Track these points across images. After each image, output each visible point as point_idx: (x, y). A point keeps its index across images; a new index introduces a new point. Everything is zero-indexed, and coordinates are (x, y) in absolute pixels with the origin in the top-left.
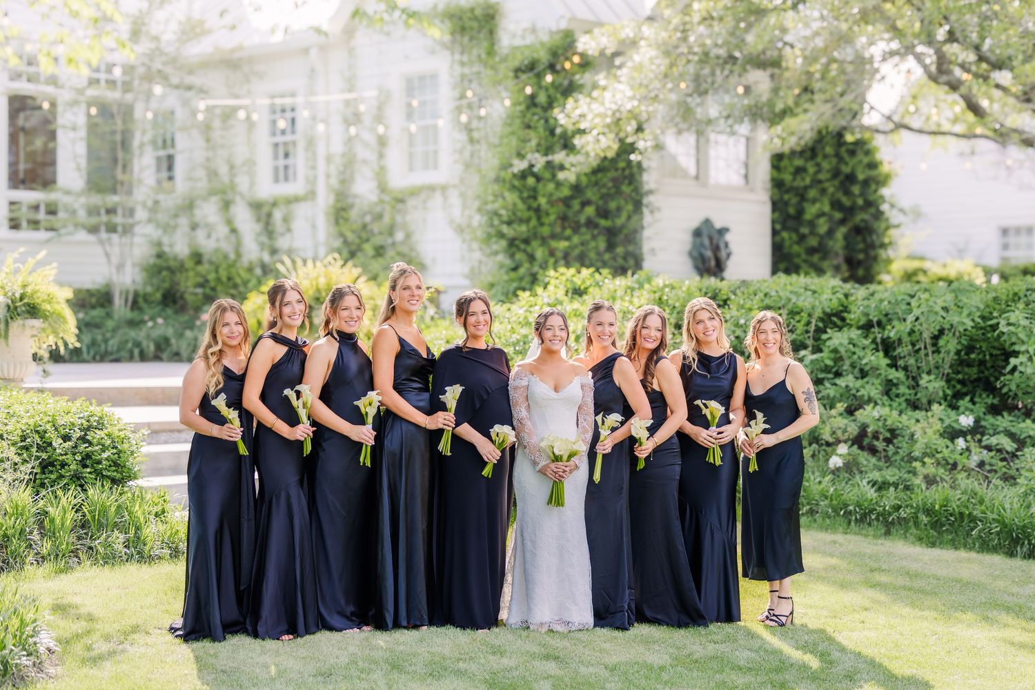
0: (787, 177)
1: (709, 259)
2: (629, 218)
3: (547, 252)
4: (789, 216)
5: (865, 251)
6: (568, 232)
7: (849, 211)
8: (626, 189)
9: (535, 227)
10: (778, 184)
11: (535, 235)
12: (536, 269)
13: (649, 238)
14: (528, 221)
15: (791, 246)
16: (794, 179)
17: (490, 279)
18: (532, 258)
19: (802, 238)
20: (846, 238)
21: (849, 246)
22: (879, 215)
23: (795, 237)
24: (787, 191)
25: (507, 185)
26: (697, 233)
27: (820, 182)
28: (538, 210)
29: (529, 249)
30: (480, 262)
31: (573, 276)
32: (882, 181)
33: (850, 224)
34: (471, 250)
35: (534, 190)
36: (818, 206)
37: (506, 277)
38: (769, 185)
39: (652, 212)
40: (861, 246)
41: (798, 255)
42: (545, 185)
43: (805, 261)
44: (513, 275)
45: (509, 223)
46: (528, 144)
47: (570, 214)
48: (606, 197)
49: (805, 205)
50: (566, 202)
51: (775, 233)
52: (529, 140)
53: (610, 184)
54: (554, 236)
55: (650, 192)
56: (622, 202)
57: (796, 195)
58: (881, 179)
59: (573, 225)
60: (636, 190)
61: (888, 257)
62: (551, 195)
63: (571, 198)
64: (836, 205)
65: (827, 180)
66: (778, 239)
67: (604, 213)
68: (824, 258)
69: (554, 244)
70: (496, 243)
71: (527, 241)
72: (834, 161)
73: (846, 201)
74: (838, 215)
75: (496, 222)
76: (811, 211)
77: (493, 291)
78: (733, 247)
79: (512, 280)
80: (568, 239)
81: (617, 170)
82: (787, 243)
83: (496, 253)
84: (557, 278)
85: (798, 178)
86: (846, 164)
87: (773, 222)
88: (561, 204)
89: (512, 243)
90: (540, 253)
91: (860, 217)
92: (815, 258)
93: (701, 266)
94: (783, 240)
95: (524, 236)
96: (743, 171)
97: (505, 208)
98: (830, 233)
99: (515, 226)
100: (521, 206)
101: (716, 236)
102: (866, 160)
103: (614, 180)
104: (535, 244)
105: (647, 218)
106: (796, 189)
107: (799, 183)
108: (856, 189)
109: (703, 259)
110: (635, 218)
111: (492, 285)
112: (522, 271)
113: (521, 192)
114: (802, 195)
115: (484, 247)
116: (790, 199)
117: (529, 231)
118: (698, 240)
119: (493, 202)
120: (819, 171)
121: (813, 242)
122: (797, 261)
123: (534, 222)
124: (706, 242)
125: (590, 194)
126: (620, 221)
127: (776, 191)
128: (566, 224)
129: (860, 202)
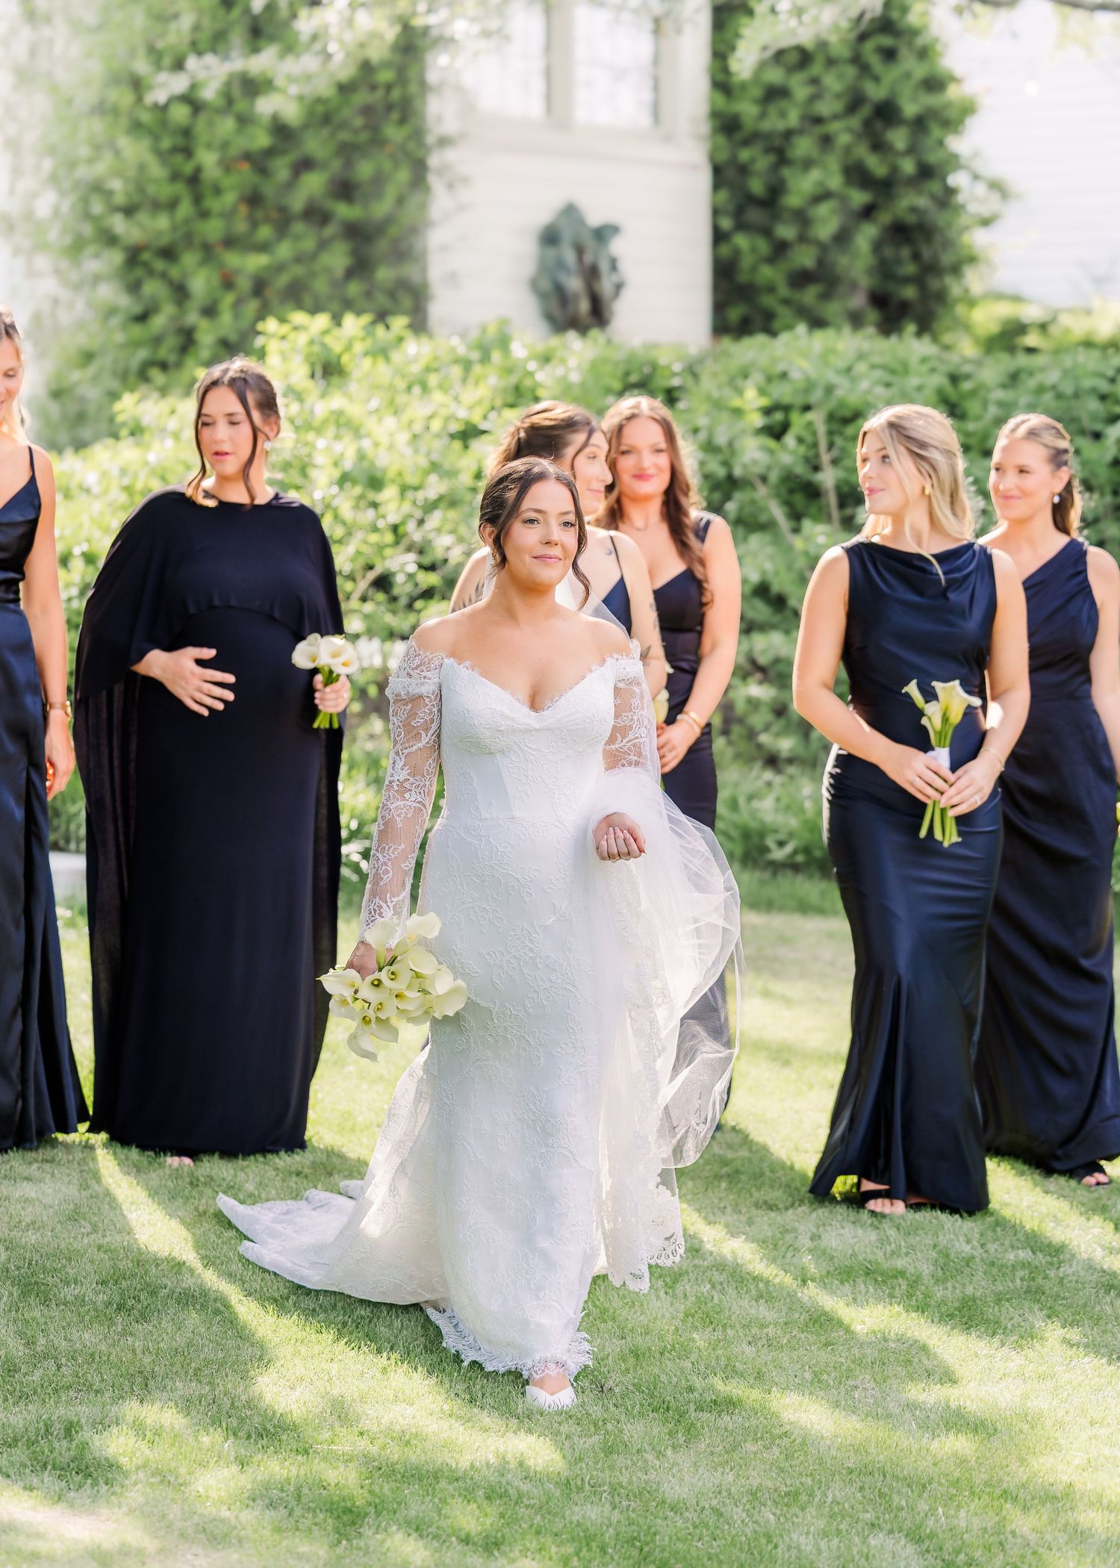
0: (747, 109)
1: (576, 298)
2: (401, 201)
3: (216, 280)
4: (752, 200)
5: (919, 281)
6: (265, 232)
7: (884, 187)
8: (393, 133)
9: (187, 221)
10: (726, 125)
11: (188, 238)
12: (192, 317)
13: (444, 248)
14: (172, 205)
15: (754, 269)
16: (763, 115)
17: (82, 340)
18: (180, 292)
19: (780, 249)
20: (877, 247)
21: (884, 269)
22: (947, 198)
23: (763, 246)
24: (746, 143)
25: (124, 122)
26: (550, 237)
27: (818, 120)
28: (194, 180)
29: (174, 272)
30: (56, 302)
31: (326, 332)
32: (952, 119)
33: (885, 218)
34: (32, 274)
35: (187, 132)
36: (815, 175)
37: (119, 337)
38: (705, 128)
39: (450, 186)
40: (910, 269)
41: (771, 289)
42: (210, 124)
43: (786, 302)
44: (137, 331)
45: (129, 211)
46: (173, 26)
47: (269, 190)
48: (348, 151)
49: (786, 172)
50: (259, 162)
51: (719, 237)
52: (176, 16)
53: (358, 122)
54: (230, 242)
55: (444, 142)
56: (387, 165)
57: (768, 150)
58: (952, 114)
59: (274, 215)
60: (418, 135)
61: (967, 291)
62: (225, 146)
63: (270, 153)
64: (856, 174)
65: (836, 117)
66: (725, 250)
67: (345, 189)
68: (825, 296)
69: (233, 260)
70: (97, 256)
71: (168, 253)
72: (851, 72)
73: (877, 166)
74: (859, 198)
75: (97, 207)
76: (801, 186)
77: (92, 369)
78: (629, 269)
79: (136, 344)
80: (263, 248)
81: (373, 88)
82: (746, 262)
83: (97, 279)
84: (283, 338)
85: (772, 110)
86: (877, 79)
87: (716, 212)
88: (246, 167)
89: (134, 257)
90: (201, 283)
91: (910, 202)
92: (809, 295)
93: (557, 312)
94: (737, 253)
95: (164, 241)
96: (647, 96)
97: (119, 173)
98: (843, 238)
99: (143, 217)
100: (157, 170)
101: (590, 243)
102: (920, 71)
103: (367, 111)
104: (189, 259)
105: (440, 200)
106: (767, 136)
107: (774, 123)
108: (898, 138)
109: (561, 295)
110: (414, 200)
111: (88, 357)
112: (159, 322)
113: (156, 138)
114: (779, 150)
115: (64, 264)
116: (753, 160)
117: (174, 228)
118: (551, 253)
119: (91, 161)
120: (814, 98)
121: (805, 258)
122: (768, 301)
123: (185, 209)
124: (570, 256)
125: (315, 145)
126: (381, 208)
127: (722, 140)
128: (260, 214)
129: (908, 166)
